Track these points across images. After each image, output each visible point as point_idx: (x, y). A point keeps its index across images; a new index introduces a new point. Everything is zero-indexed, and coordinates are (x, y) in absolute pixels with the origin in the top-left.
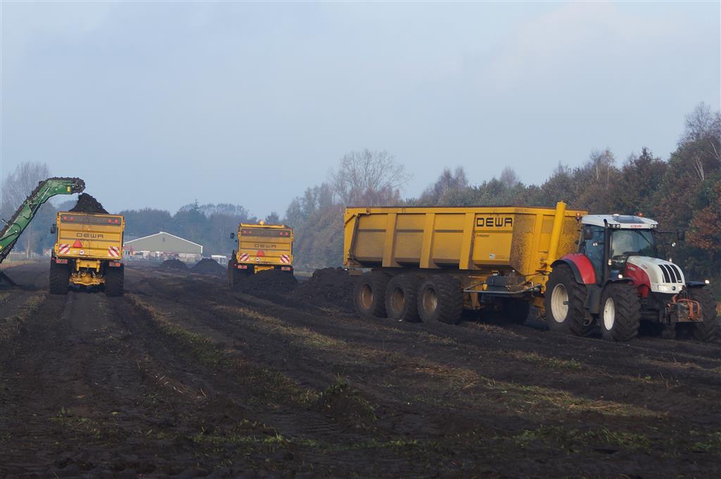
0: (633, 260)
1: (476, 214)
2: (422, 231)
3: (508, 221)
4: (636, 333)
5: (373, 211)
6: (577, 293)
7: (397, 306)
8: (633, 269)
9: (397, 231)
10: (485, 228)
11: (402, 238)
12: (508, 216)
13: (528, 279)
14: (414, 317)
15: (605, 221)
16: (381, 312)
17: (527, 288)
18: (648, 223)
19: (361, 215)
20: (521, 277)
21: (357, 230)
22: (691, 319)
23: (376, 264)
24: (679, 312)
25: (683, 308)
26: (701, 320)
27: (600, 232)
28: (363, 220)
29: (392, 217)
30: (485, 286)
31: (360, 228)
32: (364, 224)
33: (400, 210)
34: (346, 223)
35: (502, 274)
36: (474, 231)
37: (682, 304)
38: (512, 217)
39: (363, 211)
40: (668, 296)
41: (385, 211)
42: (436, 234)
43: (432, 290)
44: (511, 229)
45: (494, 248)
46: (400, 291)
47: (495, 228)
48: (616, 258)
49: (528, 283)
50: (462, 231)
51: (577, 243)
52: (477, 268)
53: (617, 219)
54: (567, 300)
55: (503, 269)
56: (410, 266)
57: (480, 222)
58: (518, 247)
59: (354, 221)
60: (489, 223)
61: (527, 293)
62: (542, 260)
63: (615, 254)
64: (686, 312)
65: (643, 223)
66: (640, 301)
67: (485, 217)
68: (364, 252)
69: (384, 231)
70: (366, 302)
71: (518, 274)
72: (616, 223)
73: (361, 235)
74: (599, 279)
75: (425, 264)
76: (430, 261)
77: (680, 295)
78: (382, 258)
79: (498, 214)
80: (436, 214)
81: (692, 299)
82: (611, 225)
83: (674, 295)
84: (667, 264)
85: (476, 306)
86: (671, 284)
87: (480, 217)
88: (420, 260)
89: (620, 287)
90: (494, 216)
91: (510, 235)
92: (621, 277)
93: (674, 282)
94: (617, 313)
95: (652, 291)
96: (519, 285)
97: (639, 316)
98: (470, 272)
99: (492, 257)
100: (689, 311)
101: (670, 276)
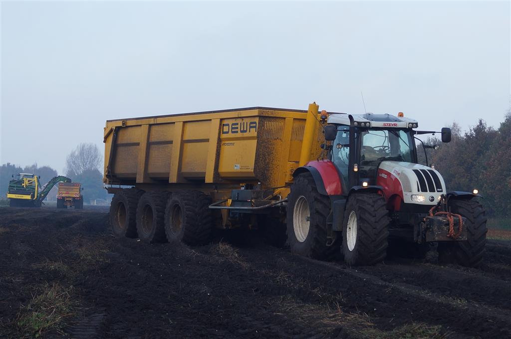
0: (386, 166)
1: (221, 120)
2: (171, 142)
3: (253, 126)
5: (130, 123)
9: (149, 144)
10: (231, 135)
11: (155, 151)
12: (253, 120)
13: (277, 192)
15: (351, 117)
19: (118, 129)
21: (115, 145)
22: (451, 237)
23: (131, 180)
24: (436, 228)
25: (440, 222)
26: (465, 238)
27: (346, 131)
29: (144, 129)
30: (230, 201)
32: (122, 137)
33: (152, 121)
36: (220, 140)
37: (440, 218)
39: (120, 124)
40: (425, 208)
41: (139, 122)
42: (185, 145)
45: (238, 158)
47: (239, 134)
49: (276, 197)
50: (208, 140)
52: (223, 181)
53: (367, 117)
54: (309, 216)
57: (226, 129)
59: (112, 135)
60: (234, 129)
64: (445, 228)
66: (389, 215)
68: (123, 168)
69: (138, 144)
71: (264, 186)
73: (121, 150)
74: (346, 189)
75: (173, 179)
76: (180, 174)
77: (438, 207)
78: (135, 174)
79: (242, 118)
80: (185, 122)
81: (454, 211)
82: (359, 123)
83: (429, 207)
84: (426, 168)
85: (226, 225)
86: (429, 194)
87: (225, 122)
88: (169, 174)
89: (365, 197)
90: (239, 121)
91: (255, 142)
92: (365, 184)
93: (432, 190)
94: (360, 229)
95: (405, 202)
96: (265, 200)
97: (386, 233)
98: (216, 185)
99: (237, 168)
100: (449, 227)
101: (427, 183)
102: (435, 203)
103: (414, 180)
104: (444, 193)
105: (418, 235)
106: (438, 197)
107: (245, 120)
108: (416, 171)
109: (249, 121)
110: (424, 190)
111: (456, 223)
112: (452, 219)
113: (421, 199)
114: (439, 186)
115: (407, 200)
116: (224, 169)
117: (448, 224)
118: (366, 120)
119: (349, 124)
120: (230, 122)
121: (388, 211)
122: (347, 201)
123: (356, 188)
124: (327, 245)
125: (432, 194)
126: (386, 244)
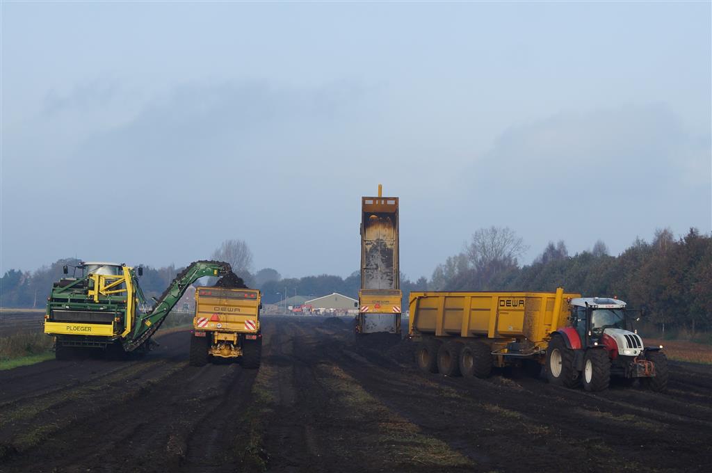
0: (608, 332)
1: (499, 297)
2: (462, 309)
3: (521, 302)
4: (608, 385)
5: (429, 294)
6: (568, 356)
7: (445, 365)
8: (608, 338)
9: (445, 309)
10: (506, 307)
11: (449, 315)
12: (522, 299)
13: (536, 345)
14: (457, 373)
15: (586, 303)
16: (435, 369)
17: (535, 351)
18: (619, 304)
19: (420, 297)
20: (532, 343)
21: (418, 308)
22: (646, 375)
23: (430, 334)
24: (638, 370)
25: (641, 366)
26: (655, 375)
27: (583, 311)
28: (422, 301)
29: (441, 299)
30: (506, 350)
31: (421, 306)
32: (424, 304)
33: (447, 294)
34: (411, 303)
35: (518, 341)
36: (498, 310)
37: (640, 364)
38: (524, 299)
39: (422, 295)
40: (631, 358)
41: (437, 294)
42: (473, 312)
43: (469, 353)
44: (523, 308)
45: (511, 322)
46: (447, 353)
47: (512, 308)
48: (596, 329)
49: (537, 348)
50: (489, 310)
51: (568, 318)
52: (501, 337)
53: (596, 302)
54: (561, 361)
55: (519, 337)
56: (455, 335)
57: (503, 303)
58: (528, 322)
59: (415, 301)
60: (508, 304)
61: (536, 355)
62: (547, 330)
63: (596, 326)
64: (643, 370)
65: (615, 304)
66: (611, 362)
67: (506, 299)
68: (424, 324)
69: (436, 309)
70: (424, 362)
71: (529, 341)
72: (595, 304)
73: (421, 312)
74: (583, 344)
75: (464, 334)
76: (469, 331)
77: (639, 357)
78: (435, 329)
79: (514, 297)
80: (471, 297)
81: (648, 360)
82: (591, 306)
83: (635, 356)
84: (632, 334)
85: (502, 365)
87: (502, 299)
88: (461, 330)
89: (596, 351)
90: (511, 299)
91: (523, 313)
92: (596, 344)
93: (635, 347)
94: (593, 370)
95: (620, 354)
96: (530, 349)
97: (609, 373)
98: (496, 339)
99: (511, 329)
100: (646, 368)
101: (632, 343)
102: (637, 354)
103: (625, 341)
104: (642, 349)
105: (628, 373)
106: (638, 351)
107: (516, 299)
108: (626, 336)
109: (519, 299)
110: (630, 347)
111: (649, 367)
112: (647, 365)
113: (628, 352)
114: (639, 344)
115: (621, 353)
116: (502, 329)
117: (644, 367)
119: (585, 306)
121: (609, 360)
122: (585, 354)
123: (591, 346)
124: (573, 379)
125: (635, 349)
126: (609, 379)
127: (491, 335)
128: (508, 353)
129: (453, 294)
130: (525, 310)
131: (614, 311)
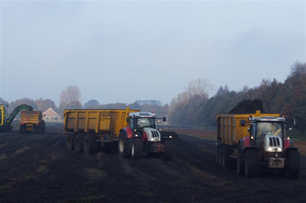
0: (145, 129)
1: (100, 112)
2: (85, 118)
3: (109, 115)
5: (72, 111)
8: (144, 133)
9: (78, 119)
10: (103, 117)
11: (80, 121)
15: (134, 115)
19: (68, 113)
20: (114, 135)
21: (67, 118)
22: (160, 151)
25: (156, 147)
26: (164, 151)
29: (77, 113)
32: (69, 116)
33: (79, 111)
36: (100, 119)
38: (110, 113)
39: (69, 111)
40: (153, 142)
41: (75, 111)
42: (89, 119)
43: (87, 141)
45: (105, 125)
47: (105, 117)
50: (96, 118)
52: (101, 132)
54: (123, 144)
55: (109, 132)
56: (82, 131)
57: (101, 115)
58: (112, 124)
59: (66, 114)
60: (104, 115)
68: (70, 126)
69: (75, 118)
73: (69, 120)
75: (86, 131)
76: (88, 129)
77: (157, 142)
78: (74, 128)
80: (89, 112)
82: (136, 116)
83: (155, 142)
84: (154, 130)
85: (103, 146)
86: (155, 138)
87: (101, 113)
88: (84, 129)
90: (105, 113)
92: (136, 136)
96: (113, 139)
98: (99, 133)
99: (105, 128)
100: (159, 148)
101: (154, 135)
103: (151, 134)
106: (157, 139)
108: (152, 131)
109: (108, 113)
110: (153, 137)
111: (161, 147)
113: (152, 140)
114: (158, 136)
115: (149, 140)
116: (101, 128)
118: (139, 115)
120: (102, 113)
123: (134, 136)
127: (96, 131)
128: (104, 140)
129: (81, 111)
130: (110, 119)
131: (149, 119)
